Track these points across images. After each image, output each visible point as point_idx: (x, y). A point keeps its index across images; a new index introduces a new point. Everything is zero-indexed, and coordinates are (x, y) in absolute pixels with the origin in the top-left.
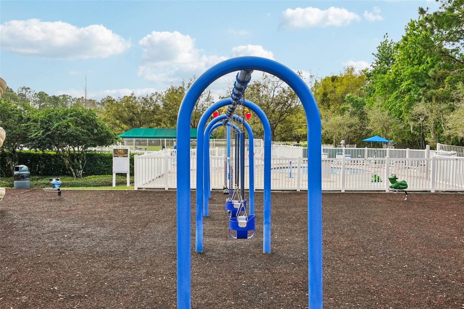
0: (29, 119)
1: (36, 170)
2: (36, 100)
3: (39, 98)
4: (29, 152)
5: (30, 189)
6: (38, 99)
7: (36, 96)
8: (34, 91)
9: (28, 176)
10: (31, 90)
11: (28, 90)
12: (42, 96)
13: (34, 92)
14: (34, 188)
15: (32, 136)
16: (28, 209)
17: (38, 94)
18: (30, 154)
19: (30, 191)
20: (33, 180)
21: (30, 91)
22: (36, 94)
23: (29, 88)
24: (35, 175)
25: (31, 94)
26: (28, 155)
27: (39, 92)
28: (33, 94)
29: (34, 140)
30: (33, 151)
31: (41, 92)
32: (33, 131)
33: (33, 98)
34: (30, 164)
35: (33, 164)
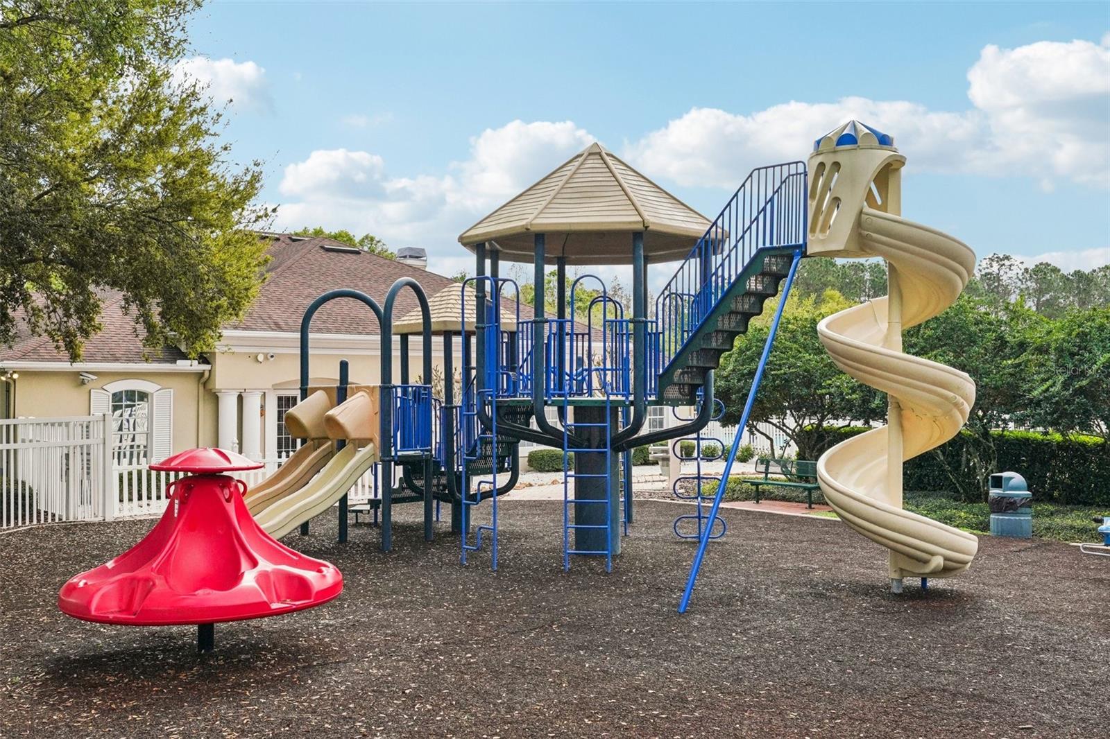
0: (1022, 346)
1: (1043, 487)
2: (1027, 288)
3: (1037, 281)
4: (1025, 434)
5: (1033, 541)
6: (1034, 284)
7: (1028, 276)
8: (1022, 263)
9: (1028, 504)
10: (1012, 262)
11: (1007, 263)
12: (1043, 273)
13: (1020, 266)
14: (1043, 538)
15: (1035, 393)
16: (1039, 600)
17: (1033, 270)
18: (1028, 440)
19: (1036, 547)
20: (1037, 515)
21: (1010, 266)
22: (1026, 270)
23: (1007, 258)
24: (1042, 501)
25: (1015, 272)
26: (1024, 443)
27: (1036, 266)
28: (1020, 273)
29: (1038, 404)
30: (1037, 433)
31: (1041, 264)
32: (1035, 377)
33: (1019, 283)
34: (1027, 468)
35: (1036, 470)
